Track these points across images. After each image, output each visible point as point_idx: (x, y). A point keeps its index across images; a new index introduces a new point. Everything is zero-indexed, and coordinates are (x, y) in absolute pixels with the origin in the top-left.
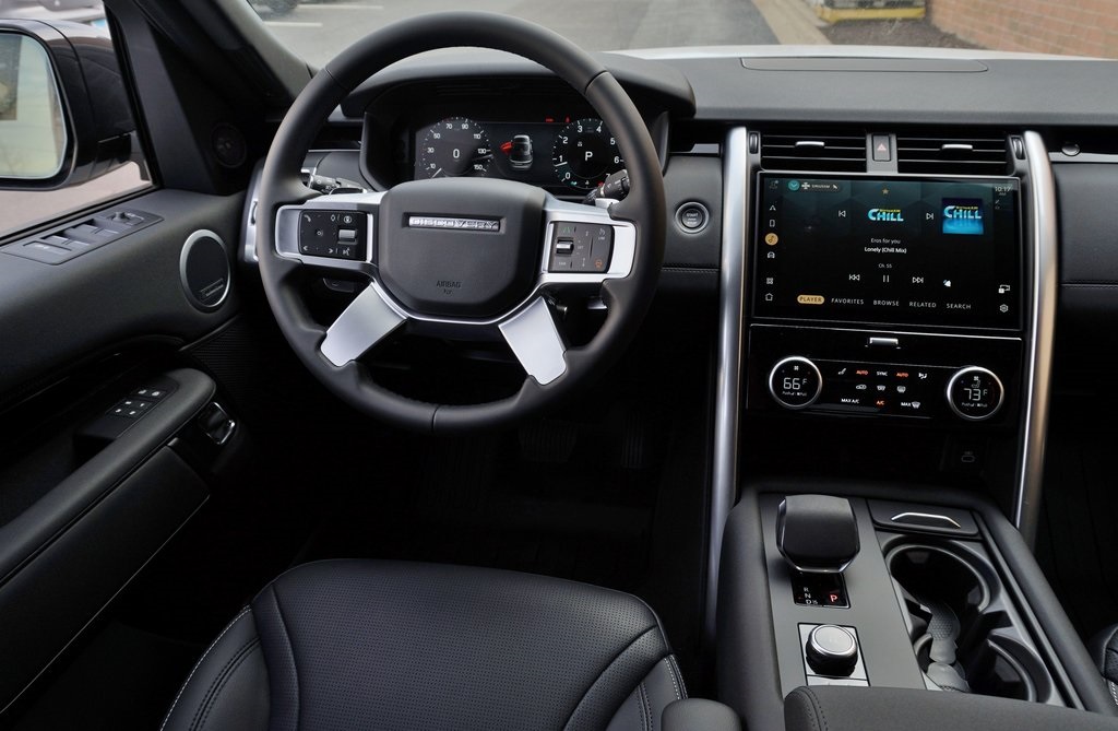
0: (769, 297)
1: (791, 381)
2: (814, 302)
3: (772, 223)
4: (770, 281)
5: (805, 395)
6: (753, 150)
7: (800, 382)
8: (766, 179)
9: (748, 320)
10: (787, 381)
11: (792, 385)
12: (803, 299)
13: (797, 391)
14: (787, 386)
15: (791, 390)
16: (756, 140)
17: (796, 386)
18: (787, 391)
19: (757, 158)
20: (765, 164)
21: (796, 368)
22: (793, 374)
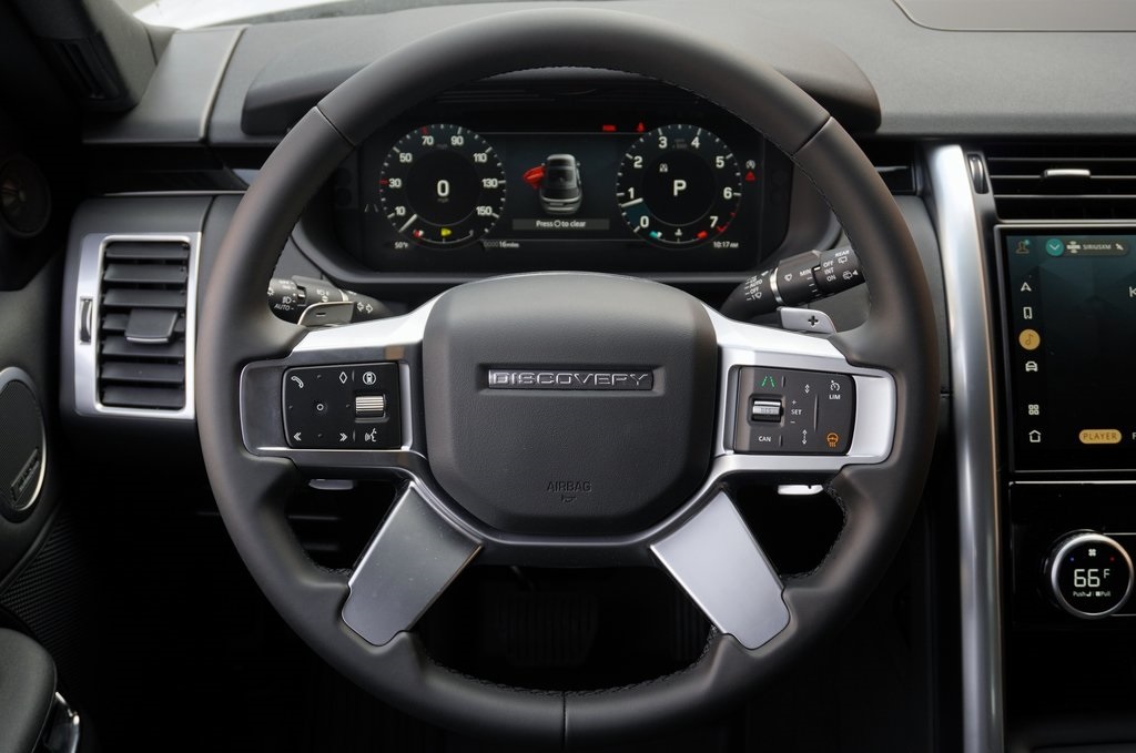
0: (1035, 436)
1: (1085, 575)
2: (1105, 441)
3: (1028, 313)
4: (1034, 410)
5: (1108, 594)
6: (980, 187)
7: (1099, 574)
8: (1009, 238)
9: (1004, 476)
10: (1079, 574)
11: (1087, 580)
12: (1089, 437)
13: (1094, 590)
14: (1080, 582)
15: (1087, 589)
16: (981, 166)
17: (1094, 582)
18: (1079, 590)
19: (989, 200)
20: (1005, 209)
21: (1092, 552)
22: (1089, 563)
